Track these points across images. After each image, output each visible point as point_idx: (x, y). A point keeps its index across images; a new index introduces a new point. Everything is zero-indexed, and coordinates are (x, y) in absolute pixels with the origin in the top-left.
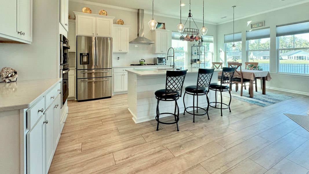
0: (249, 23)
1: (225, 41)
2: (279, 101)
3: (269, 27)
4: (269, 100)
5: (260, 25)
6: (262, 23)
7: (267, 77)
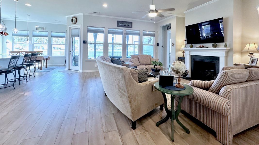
0: (36, 27)
1: (12, 35)
2: (55, 68)
3: (47, 32)
4: (50, 69)
5: (42, 29)
6: (43, 28)
7: (48, 58)
